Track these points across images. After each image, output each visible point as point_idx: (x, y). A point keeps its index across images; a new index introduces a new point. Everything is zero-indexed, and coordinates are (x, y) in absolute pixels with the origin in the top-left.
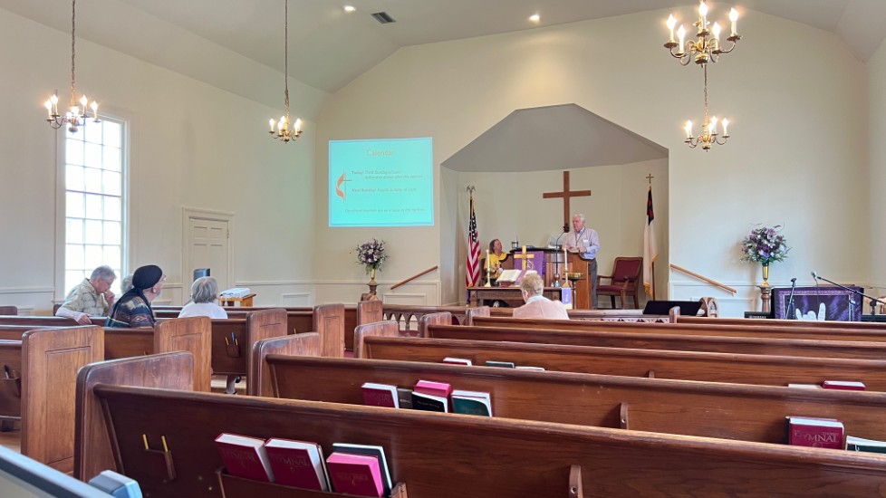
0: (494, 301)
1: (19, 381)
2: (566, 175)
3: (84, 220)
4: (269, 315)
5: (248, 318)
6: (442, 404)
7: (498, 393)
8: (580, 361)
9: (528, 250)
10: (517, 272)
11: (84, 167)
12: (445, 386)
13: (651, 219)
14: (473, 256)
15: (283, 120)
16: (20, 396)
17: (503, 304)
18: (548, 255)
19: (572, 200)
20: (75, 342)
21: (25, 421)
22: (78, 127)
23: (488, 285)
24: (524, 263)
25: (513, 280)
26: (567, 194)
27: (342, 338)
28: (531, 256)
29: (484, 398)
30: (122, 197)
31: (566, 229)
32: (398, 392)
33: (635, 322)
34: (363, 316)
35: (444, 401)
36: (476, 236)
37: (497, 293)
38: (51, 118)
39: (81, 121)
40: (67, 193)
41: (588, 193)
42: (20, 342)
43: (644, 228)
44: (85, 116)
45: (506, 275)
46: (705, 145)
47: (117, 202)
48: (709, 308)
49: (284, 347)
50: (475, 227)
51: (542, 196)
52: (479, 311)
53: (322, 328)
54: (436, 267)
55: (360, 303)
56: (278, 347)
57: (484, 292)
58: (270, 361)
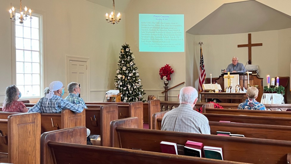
0: (214, 99)
1: (6, 137)
2: (250, 36)
3: (24, 62)
4: (110, 107)
6: (199, 152)
7: (225, 148)
9: (231, 74)
11: (23, 38)
12: (200, 144)
14: (202, 77)
15: (112, 13)
16: (7, 144)
17: (218, 101)
18: (241, 76)
19: (253, 48)
20: (29, 120)
21: (10, 155)
22: (23, 21)
26: (250, 45)
27: (142, 117)
29: (219, 150)
30: (40, 52)
31: (250, 63)
32: (177, 146)
34: (152, 109)
35: (200, 151)
36: (203, 67)
38: (12, 17)
39: (25, 18)
40: (17, 50)
41: (261, 45)
42: (7, 120)
44: (26, 16)
47: (38, 53)
49: (123, 124)
50: (203, 62)
51: (237, 46)
52: (209, 105)
53: (133, 113)
54: (184, 82)
55: (150, 101)
56: (121, 124)
57: (208, 95)
58: (118, 130)
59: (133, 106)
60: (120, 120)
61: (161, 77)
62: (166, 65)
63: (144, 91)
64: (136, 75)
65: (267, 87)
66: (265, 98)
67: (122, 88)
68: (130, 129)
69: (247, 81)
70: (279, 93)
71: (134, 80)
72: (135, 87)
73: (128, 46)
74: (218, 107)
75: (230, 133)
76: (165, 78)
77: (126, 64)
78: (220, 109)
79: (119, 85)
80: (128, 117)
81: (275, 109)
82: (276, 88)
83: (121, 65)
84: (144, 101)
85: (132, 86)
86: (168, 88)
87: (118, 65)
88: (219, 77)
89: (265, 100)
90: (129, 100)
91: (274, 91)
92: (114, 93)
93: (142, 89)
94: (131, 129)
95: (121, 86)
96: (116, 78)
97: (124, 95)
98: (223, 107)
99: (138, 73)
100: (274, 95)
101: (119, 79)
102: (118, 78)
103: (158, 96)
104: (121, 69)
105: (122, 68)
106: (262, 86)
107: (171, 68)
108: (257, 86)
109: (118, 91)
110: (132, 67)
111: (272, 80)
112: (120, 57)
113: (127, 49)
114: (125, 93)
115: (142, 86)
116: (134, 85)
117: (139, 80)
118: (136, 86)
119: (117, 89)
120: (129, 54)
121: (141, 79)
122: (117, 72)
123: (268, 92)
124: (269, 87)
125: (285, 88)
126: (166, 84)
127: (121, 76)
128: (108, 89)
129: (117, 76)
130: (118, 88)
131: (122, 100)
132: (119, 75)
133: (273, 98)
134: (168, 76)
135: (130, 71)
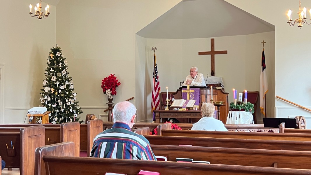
2: (213, 41)
4: (34, 130)
5: (21, 132)
8: (233, 157)
9: (191, 87)
10: (183, 101)
13: (264, 68)
14: (155, 91)
15: (38, 5)
17: (175, 121)
18: (202, 90)
19: (216, 56)
23: (167, 109)
24: (188, 95)
25: (181, 106)
26: (213, 53)
27: (79, 143)
28: (192, 91)
31: (213, 74)
33: (256, 132)
34: (91, 131)
36: (157, 78)
37: (172, 114)
41: (226, 52)
43: (260, 74)
45: (177, 103)
46: (299, 24)
48: (300, 123)
49: (53, 151)
50: (157, 73)
51: (198, 54)
52: (165, 126)
53: (66, 137)
54: (133, 98)
55: (89, 121)
56: (50, 151)
57: (164, 113)
58: (46, 160)
59: (67, 128)
60: (49, 146)
61: (104, 91)
62: (110, 75)
63: (80, 108)
64: (70, 88)
65: (234, 103)
66: (231, 117)
67: (50, 105)
68: (63, 158)
69: (210, 96)
70: (247, 111)
71: (67, 94)
72: (68, 104)
73: (59, 49)
74: (176, 128)
75: (192, 159)
76: (109, 91)
77: (56, 73)
78: (179, 130)
79: (47, 101)
80: (60, 143)
81: (243, 131)
82: (244, 104)
83: (49, 74)
84: (80, 122)
85: (64, 102)
86: (112, 104)
87: (46, 74)
88: (176, 91)
89: (231, 119)
90: (60, 121)
91: (241, 108)
92: (39, 112)
93: (78, 106)
94: (65, 158)
95: (48, 102)
96: (42, 92)
97: (53, 115)
98: (182, 128)
99: (73, 85)
100: (242, 113)
101: (46, 93)
102: (44, 91)
103: (99, 115)
104: (50, 80)
105: (51, 78)
106: (228, 102)
107: (116, 80)
108: (222, 102)
109: (45, 109)
110: (65, 77)
111: (239, 96)
112: (48, 64)
113: (58, 52)
114: (55, 112)
115: (78, 102)
116: (67, 100)
117: (74, 95)
118: (70, 102)
119: (43, 107)
120: (60, 59)
121: (76, 93)
122: (43, 83)
123: (234, 110)
124: (235, 104)
125: (254, 105)
126: (110, 100)
127: (49, 89)
128: (31, 106)
129: (43, 88)
130: (44, 105)
131: (51, 121)
132: (47, 88)
133: (240, 117)
134: (113, 89)
135: (62, 82)
